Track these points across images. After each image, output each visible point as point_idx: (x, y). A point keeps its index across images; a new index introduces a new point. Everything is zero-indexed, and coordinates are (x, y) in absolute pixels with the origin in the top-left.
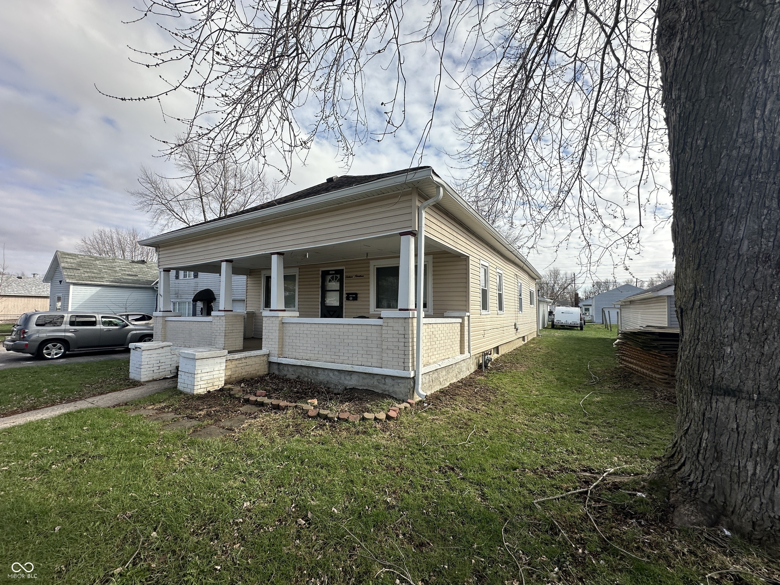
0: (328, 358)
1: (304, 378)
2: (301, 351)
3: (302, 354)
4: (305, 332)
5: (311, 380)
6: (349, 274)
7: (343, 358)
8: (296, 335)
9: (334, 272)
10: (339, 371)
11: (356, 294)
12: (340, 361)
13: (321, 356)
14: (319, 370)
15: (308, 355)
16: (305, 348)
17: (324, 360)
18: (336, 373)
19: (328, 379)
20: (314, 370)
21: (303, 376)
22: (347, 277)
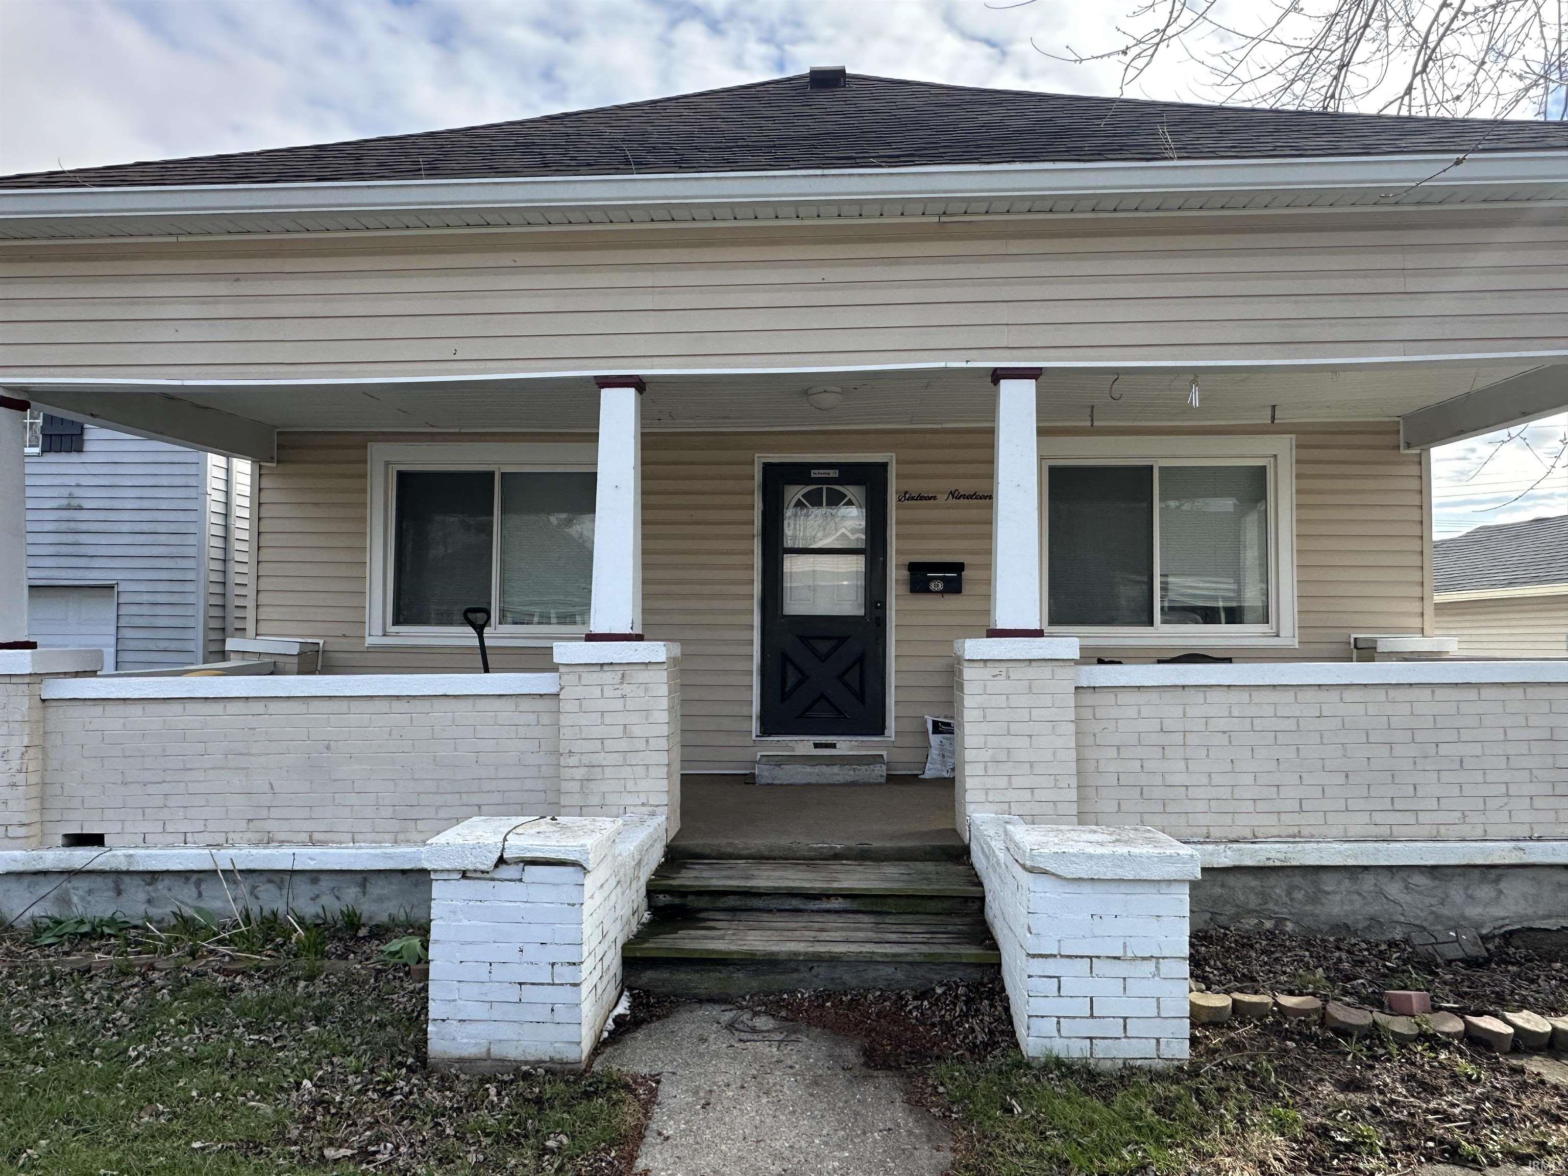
0: (1358, 824)
1: (1236, 918)
2: (1201, 806)
3: (1203, 820)
4: (1222, 725)
5: (1280, 921)
6: (916, 486)
7: (1440, 817)
8: (1164, 739)
9: (833, 473)
10: (1433, 870)
11: (959, 567)
12: (1425, 831)
13: (1311, 818)
14: (1324, 877)
15: (1241, 820)
16: (1225, 793)
17: (1337, 831)
18: (1419, 880)
19: (1374, 908)
20: (1298, 880)
21: (1230, 910)
22: (905, 497)
